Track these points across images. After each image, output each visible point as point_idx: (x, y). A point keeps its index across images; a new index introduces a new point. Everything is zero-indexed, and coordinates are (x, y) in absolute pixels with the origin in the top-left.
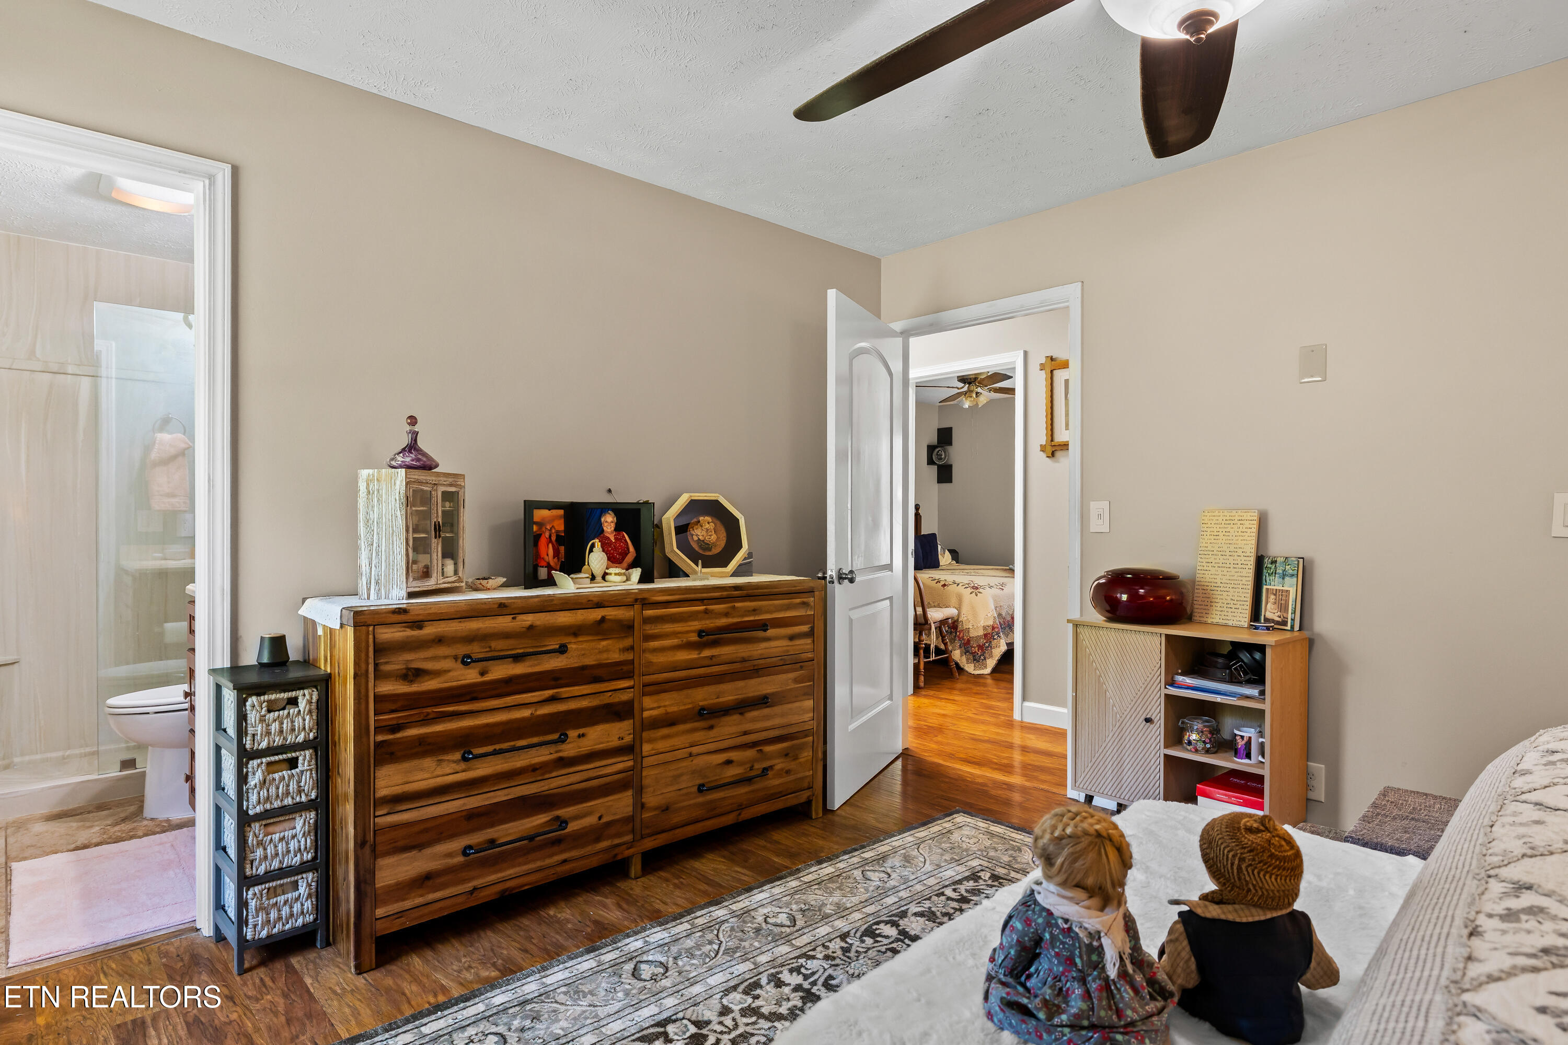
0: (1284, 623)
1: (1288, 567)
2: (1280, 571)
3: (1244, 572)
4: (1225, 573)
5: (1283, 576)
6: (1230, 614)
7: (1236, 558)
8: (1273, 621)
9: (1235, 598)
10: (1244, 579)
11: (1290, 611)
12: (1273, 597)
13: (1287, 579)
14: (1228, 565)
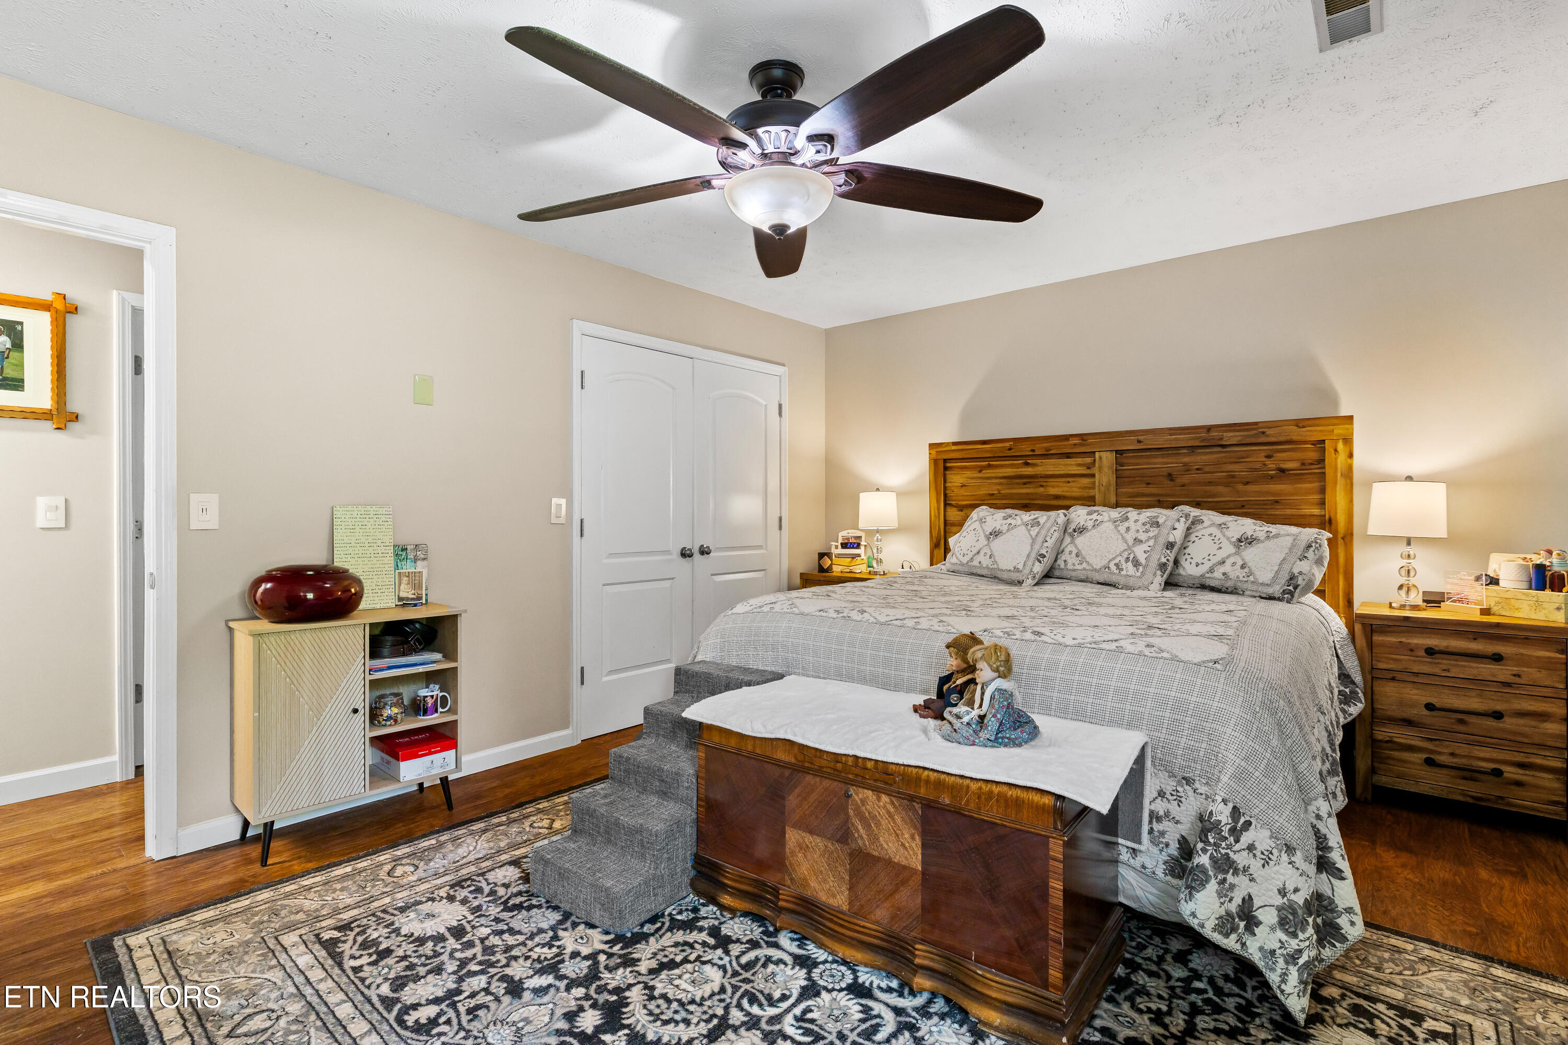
0: (419, 598)
1: (418, 553)
2: (411, 556)
3: (386, 560)
4: (366, 562)
5: (415, 560)
6: (376, 598)
7: (375, 548)
8: (408, 599)
9: (380, 584)
10: (387, 566)
11: (424, 588)
12: (406, 579)
13: (419, 563)
14: (368, 555)
